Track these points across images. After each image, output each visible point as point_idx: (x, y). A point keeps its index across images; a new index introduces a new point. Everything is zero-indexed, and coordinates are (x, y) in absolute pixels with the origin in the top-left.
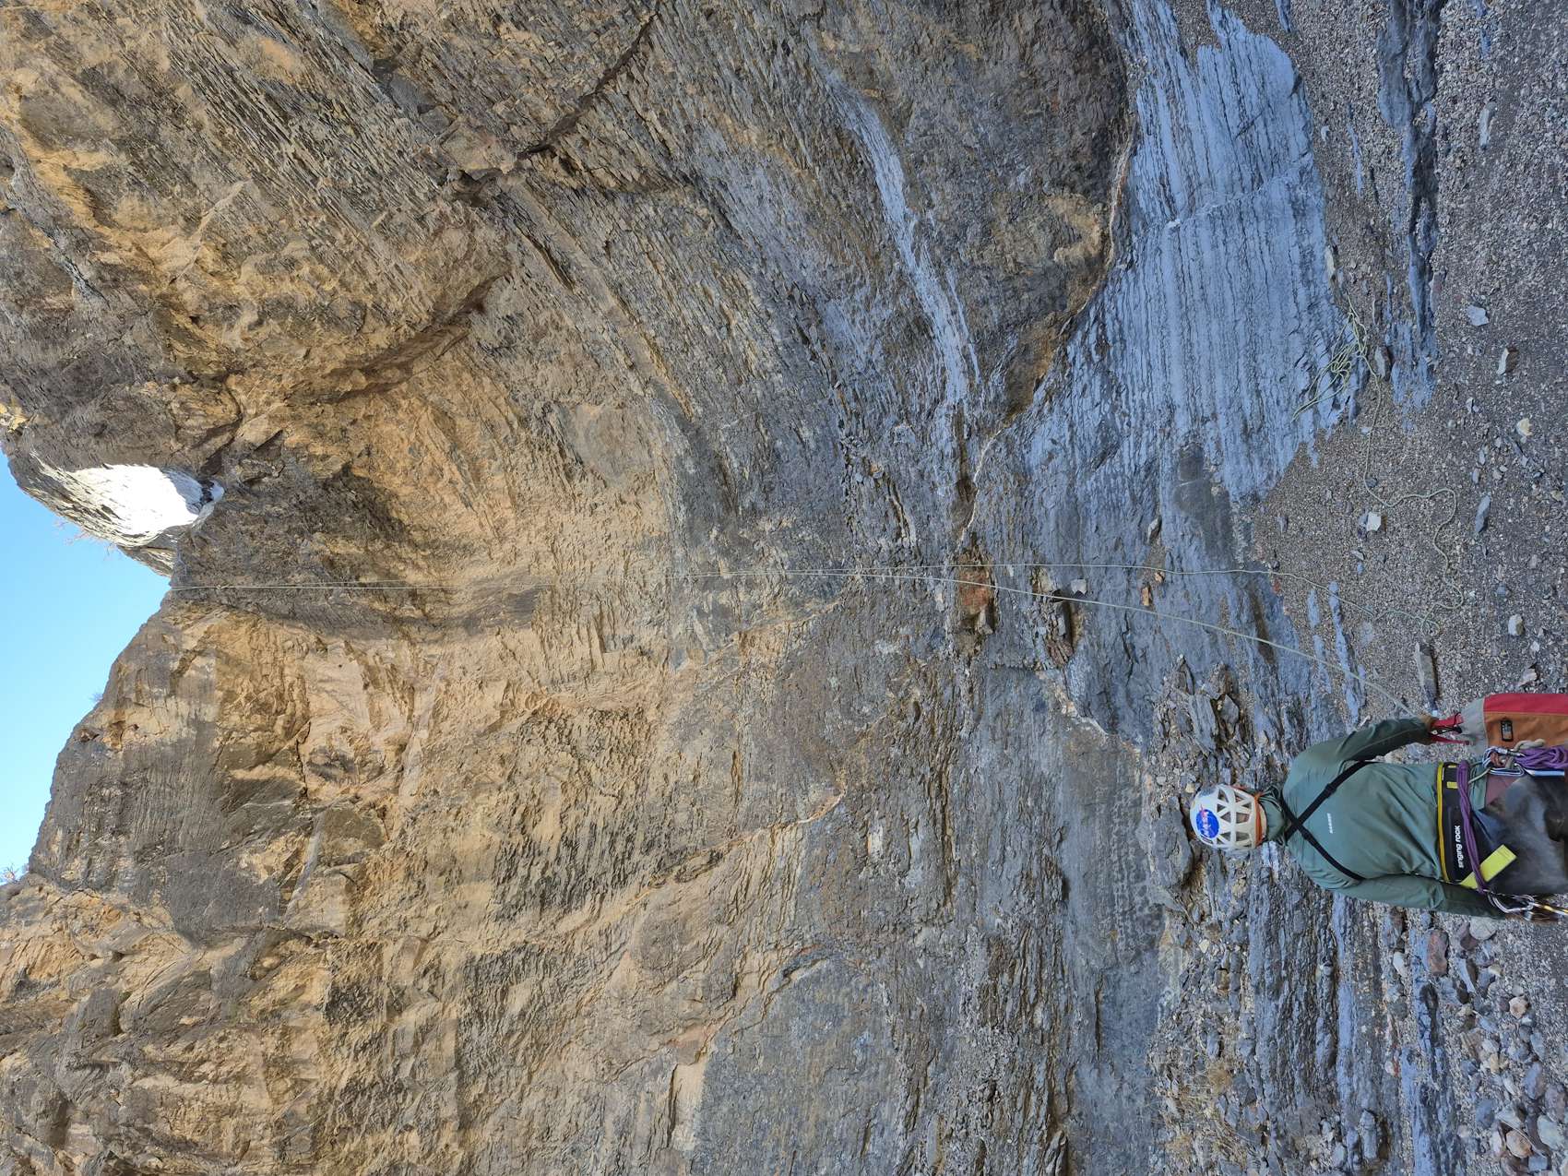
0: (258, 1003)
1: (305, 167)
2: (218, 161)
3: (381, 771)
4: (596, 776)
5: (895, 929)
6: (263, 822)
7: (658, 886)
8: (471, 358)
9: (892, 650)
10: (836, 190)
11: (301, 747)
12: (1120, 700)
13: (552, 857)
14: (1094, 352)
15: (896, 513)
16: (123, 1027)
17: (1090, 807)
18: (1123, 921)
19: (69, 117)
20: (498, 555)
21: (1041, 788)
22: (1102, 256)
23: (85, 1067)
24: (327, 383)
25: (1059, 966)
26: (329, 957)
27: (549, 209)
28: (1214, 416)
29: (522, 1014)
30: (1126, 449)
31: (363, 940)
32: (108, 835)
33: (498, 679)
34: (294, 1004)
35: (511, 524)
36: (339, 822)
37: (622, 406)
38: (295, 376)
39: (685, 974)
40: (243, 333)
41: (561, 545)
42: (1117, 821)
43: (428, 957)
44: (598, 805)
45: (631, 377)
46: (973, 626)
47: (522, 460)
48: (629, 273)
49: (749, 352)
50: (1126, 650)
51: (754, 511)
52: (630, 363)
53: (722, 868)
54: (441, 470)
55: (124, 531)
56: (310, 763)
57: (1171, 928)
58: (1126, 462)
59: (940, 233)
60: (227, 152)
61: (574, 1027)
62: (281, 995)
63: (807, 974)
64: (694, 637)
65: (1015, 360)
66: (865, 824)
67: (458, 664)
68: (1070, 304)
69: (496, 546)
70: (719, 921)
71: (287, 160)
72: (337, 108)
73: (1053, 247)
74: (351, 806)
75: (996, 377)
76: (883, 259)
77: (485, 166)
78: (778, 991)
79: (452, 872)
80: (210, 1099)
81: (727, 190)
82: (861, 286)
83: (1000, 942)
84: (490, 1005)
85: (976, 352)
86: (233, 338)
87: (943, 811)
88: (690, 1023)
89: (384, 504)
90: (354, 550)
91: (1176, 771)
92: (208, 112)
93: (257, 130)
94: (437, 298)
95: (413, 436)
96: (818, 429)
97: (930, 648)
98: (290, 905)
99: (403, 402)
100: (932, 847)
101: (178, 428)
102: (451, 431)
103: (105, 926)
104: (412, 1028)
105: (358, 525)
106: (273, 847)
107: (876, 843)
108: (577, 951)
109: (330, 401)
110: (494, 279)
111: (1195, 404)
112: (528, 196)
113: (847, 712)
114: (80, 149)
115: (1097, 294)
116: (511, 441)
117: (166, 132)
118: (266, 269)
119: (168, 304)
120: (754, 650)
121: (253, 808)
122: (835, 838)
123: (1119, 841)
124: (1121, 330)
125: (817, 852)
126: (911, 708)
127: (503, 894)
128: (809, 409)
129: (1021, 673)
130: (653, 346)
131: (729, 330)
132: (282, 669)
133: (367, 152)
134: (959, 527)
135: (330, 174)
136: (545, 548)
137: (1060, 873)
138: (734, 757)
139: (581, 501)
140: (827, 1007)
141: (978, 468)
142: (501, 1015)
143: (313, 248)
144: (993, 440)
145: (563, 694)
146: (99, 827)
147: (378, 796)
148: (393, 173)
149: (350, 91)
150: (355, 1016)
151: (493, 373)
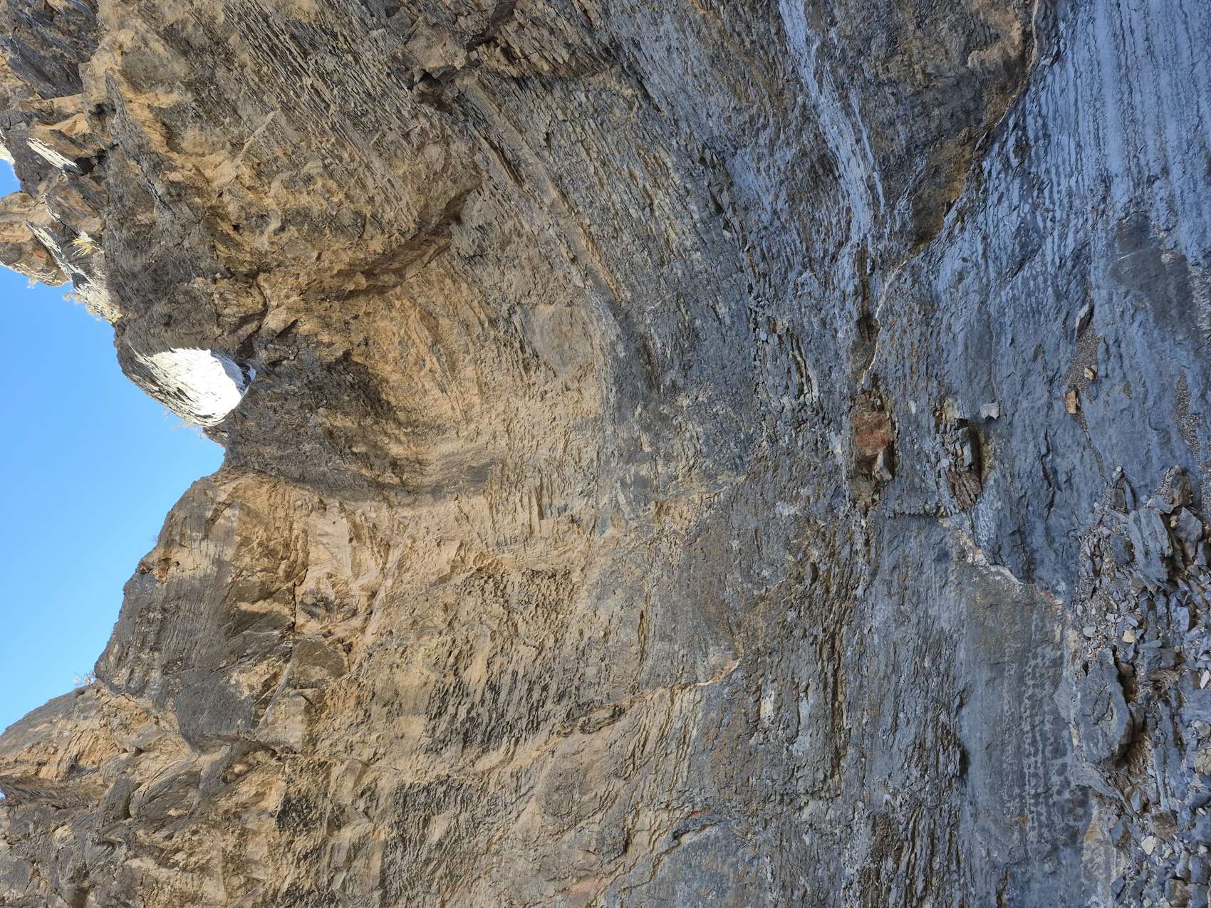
0: (224, 804)
1: (319, 96)
2: (256, 94)
3: (354, 613)
4: (522, 628)
5: (782, 801)
6: (254, 646)
7: (566, 735)
8: (453, 267)
9: (792, 512)
10: (740, 27)
11: (297, 588)
12: (1038, 540)
13: (477, 699)
14: (1012, 155)
15: (799, 369)
16: (132, 812)
17: (997, 666)
18: (1036, 804)
19: (155, 67)
20: (464, 433)
21: (940, 646)
22: (1023, 58)
23: (104, 843)
24: (335, 283)
25: (953, 855)
26: (287, 770)
27: (499, 106)
28: (1165, 171)
29: (440, 844)
30: (1049, 246)
31: (316, 758)
32: (147, 650)
33: (453, 539)
34: (253, 808)
35: (477, 409)
36: (312, 653)
37: (570, 304)
38: (309, 274)
39: (583, 823)
40: (270, 237)
41: (516, 426)
42: (1030, 683)
43: (367, 780)
44: (520, 655)
45: (574, 270)
46: (870, 472)
47: (491, 355)
48: (566, 163)
49: (670, 231)
50: (1046, 476)
51: (674, 389)
52: (571, 256)
53: (623, 723)
54: (424, 361)
55: (197, 412)
56: (302, 602)
57: (1100, 819)
58: (1049, 259)
59: (843, 50)
60: (262, 86)
61: (484, 863)
62: (244, 798)
63: (696, 839)
64: (617, 507)
65: (925, 184)
66: (759, 688)
67: (424, 525)
68: (987, 117)
69: (463, 425)
70: (616, 775)
71: (306, 90)
72: (341, 39)
73: (966, 51)
74: (323, 639)
75: (902, 203)
76: (787, 94)
77: (442, 64)
78: (667, 852)
79: (394, 705)
80: (177, 885)
81: (640, 50)
82: (765, 127)
83: (888, 822)
84: (413, 831)
85: (882, 180)
86: (262, 242)
87: (835, 674)
88: (582, 873)
89: (376, 386)
90: (349, 424)
91: (1110, 617)
92: (250, 54)
93: (285, 67)
94: (421, 208)
95: (402, 332)
96: (733, 304)
97: (831, 509)
98: (262, 720)
99: (396, 302)
100: (821, 712)
101: (219, 315)
102: (434, 329)
103: (135, 725)
104: (346, 844)
105: (354, 403)
106: (257, 669)
107: (767, 708)
108: (491, 789)
109: (337, 298)
110: (468, 191)
111: (1138, 165)
112: (481, 94)
113: (747, 576)
114: (160, 90)
115: (1017, 102)
116: (482, 338)
117: (220, 73)
118: (289, 185)
119: (216, 213)
120: (668, 519)
121: (250, 635)
122: (731, 702)
123: (1033, 707)
124: (1045, 125)
125: (713, 715)
126: (808, 568)
127: (434, 729)
128: (725, 285)
129: (923, 522)
130: (589, 235)
131: (652, 210)
132: (292, 524)
133: (364, 77)
134: (860, 370)
135: (338, 101)
136: (501, 428)
137: (958, 744)
138: (642, 616)
139: (534, 390)
140: (712, 876)
141: (881, 304)
142: (422, 842)
143: (325, 167)
144: (897, 271)
145: (505, 555)
146: (143, 644)
147: (347, 633)
148: (384, 94)
149: (350, 22)
150: (301, 826)
151: (470, 280)
